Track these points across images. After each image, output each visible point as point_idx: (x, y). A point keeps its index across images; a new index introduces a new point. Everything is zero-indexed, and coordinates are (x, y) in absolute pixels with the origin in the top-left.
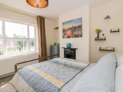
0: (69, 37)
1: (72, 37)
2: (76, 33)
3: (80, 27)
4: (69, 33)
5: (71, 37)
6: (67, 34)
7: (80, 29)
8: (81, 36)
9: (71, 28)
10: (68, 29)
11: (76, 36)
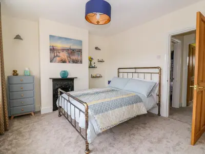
0: (64, 62)
1: (69, 62)
2: (75, 57)
3: (80, 51)
4: (64, 55)
5: (67, 61)
6: (59, 56)
7: (80, 53)
8: (81, 62)
9: (68, 50)
10: (63, 50)
11: (75, 62)
